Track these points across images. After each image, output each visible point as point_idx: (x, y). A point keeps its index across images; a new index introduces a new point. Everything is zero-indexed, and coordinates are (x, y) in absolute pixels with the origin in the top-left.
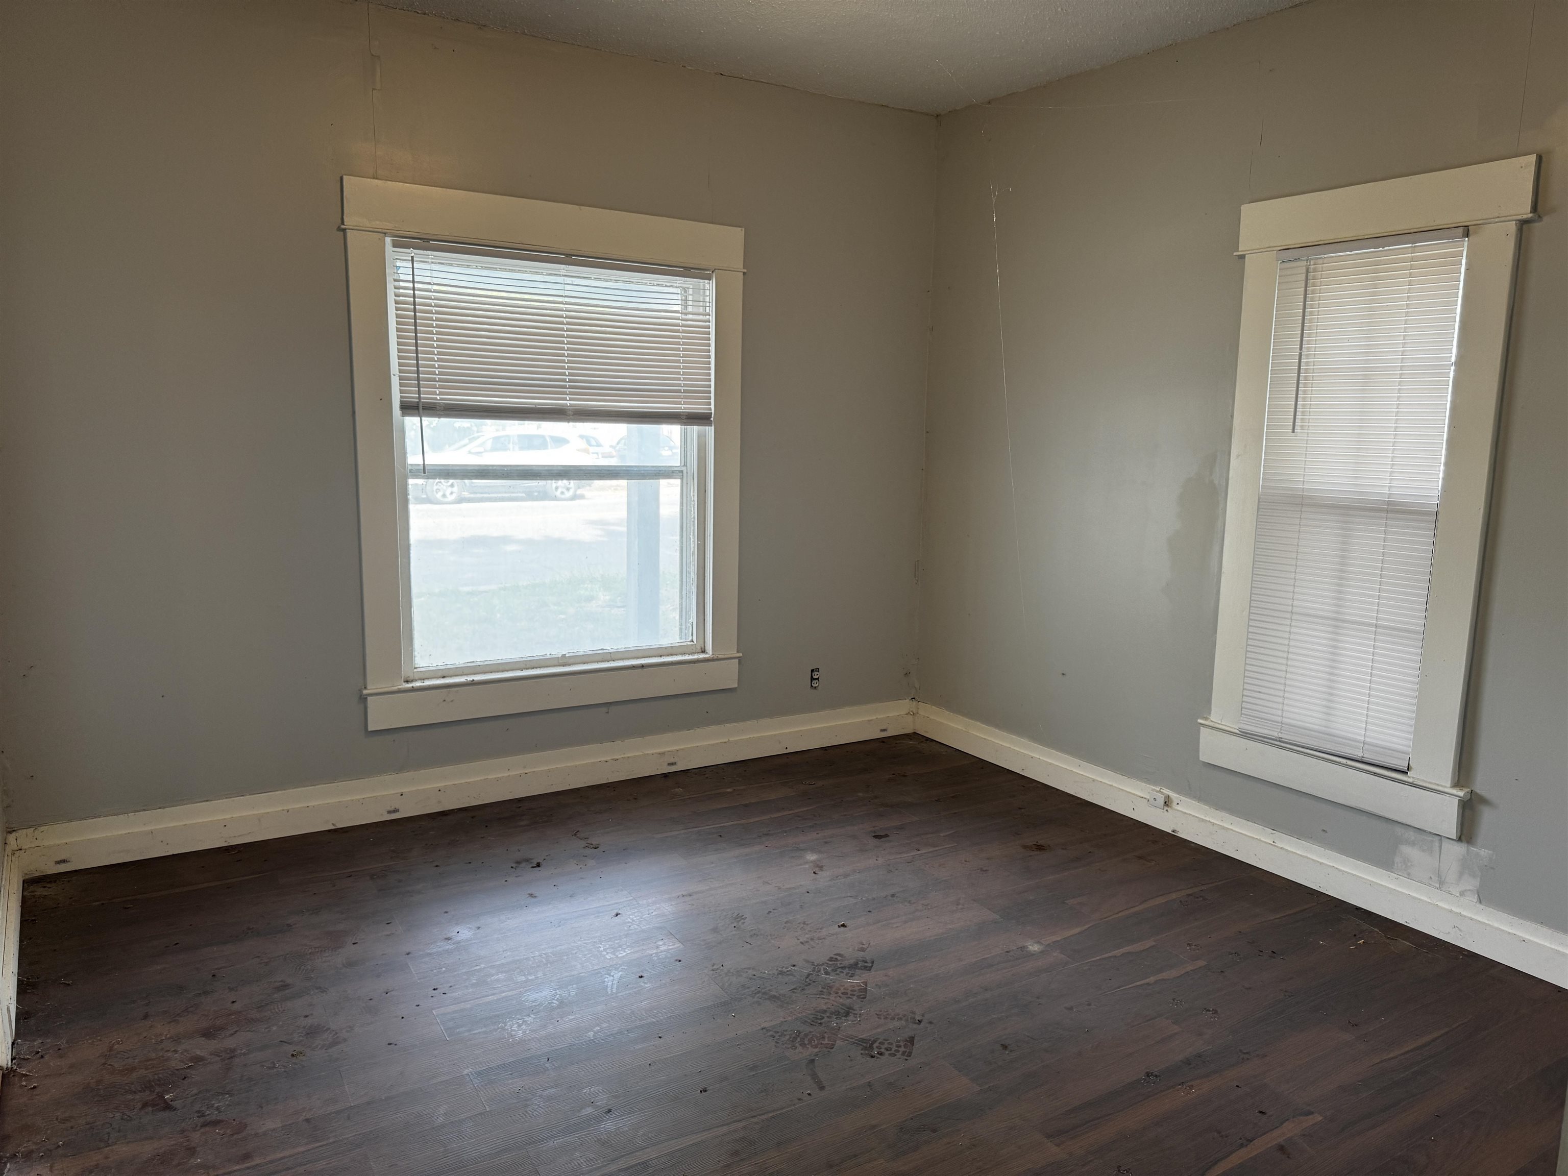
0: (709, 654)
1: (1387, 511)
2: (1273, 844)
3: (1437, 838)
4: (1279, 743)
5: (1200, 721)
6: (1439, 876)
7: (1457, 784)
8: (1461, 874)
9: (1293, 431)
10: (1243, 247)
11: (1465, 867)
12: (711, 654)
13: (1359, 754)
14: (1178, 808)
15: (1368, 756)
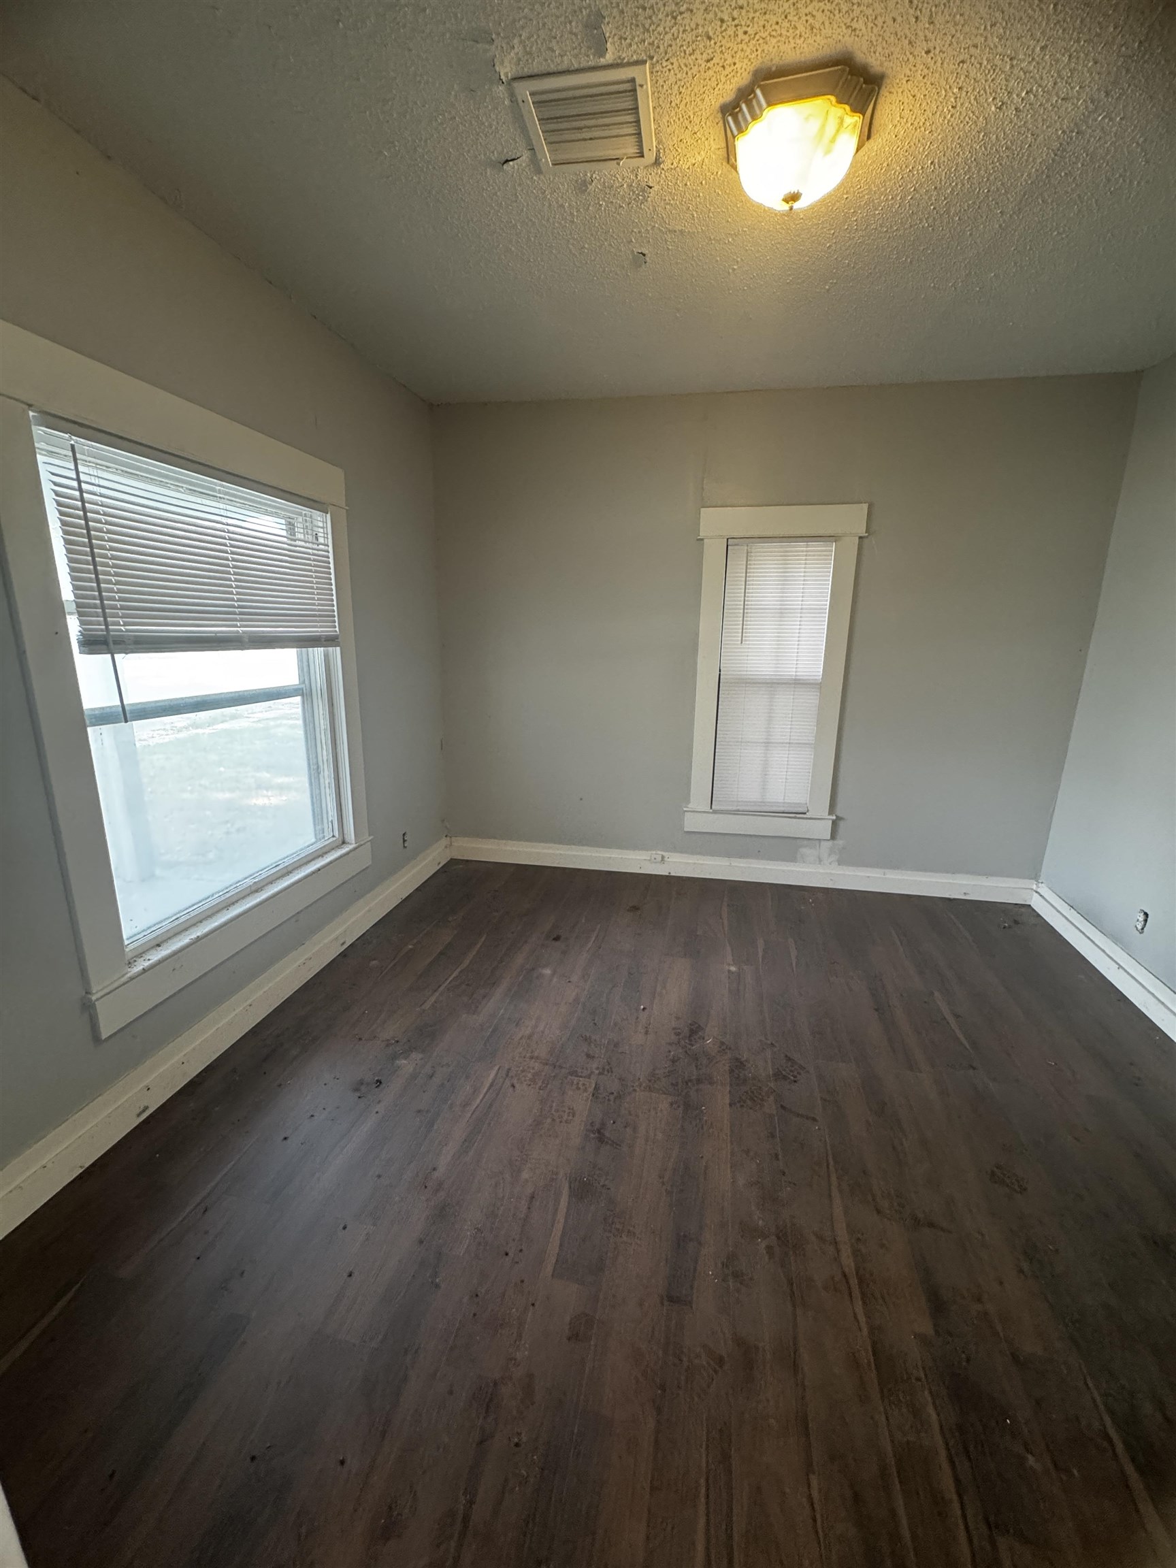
0: (351, 844)
1: (795, 684)
2: (730, 865)
3: (818, 841)
4: (736, 813)
5: (685, 809)
6: (819, 859)
7: (830, 813)
8: (830, 855)
9: (742, 643)
10: (702, 535)
11: (831, 851)
12: (354, 842)
13: (782, 809)
14: (669, 860)
15: (787, 810)
